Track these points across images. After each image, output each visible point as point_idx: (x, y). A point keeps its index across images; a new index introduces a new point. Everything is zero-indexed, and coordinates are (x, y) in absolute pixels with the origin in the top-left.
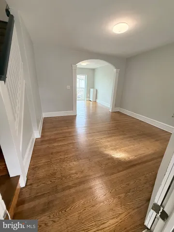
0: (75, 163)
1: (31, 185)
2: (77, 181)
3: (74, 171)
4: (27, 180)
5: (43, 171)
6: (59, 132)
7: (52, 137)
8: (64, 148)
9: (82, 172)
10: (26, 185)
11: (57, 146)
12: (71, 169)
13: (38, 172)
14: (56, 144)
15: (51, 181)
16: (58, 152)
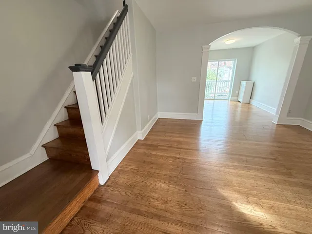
0: (163, 185)
1: (108, 186)
2: (152, 210)
3: (156, 195)
4: (108, 179)
5: (126, 177)
6: (166, 138)
7: (155, 143)
8: (161, 161)
9: (166, 202)
10: (105, 184)
11: (156, 155)
12: (154, 190)
13: (121, 176)
14: (154, 153)
15: (126, 193)
16: (151, 163)
